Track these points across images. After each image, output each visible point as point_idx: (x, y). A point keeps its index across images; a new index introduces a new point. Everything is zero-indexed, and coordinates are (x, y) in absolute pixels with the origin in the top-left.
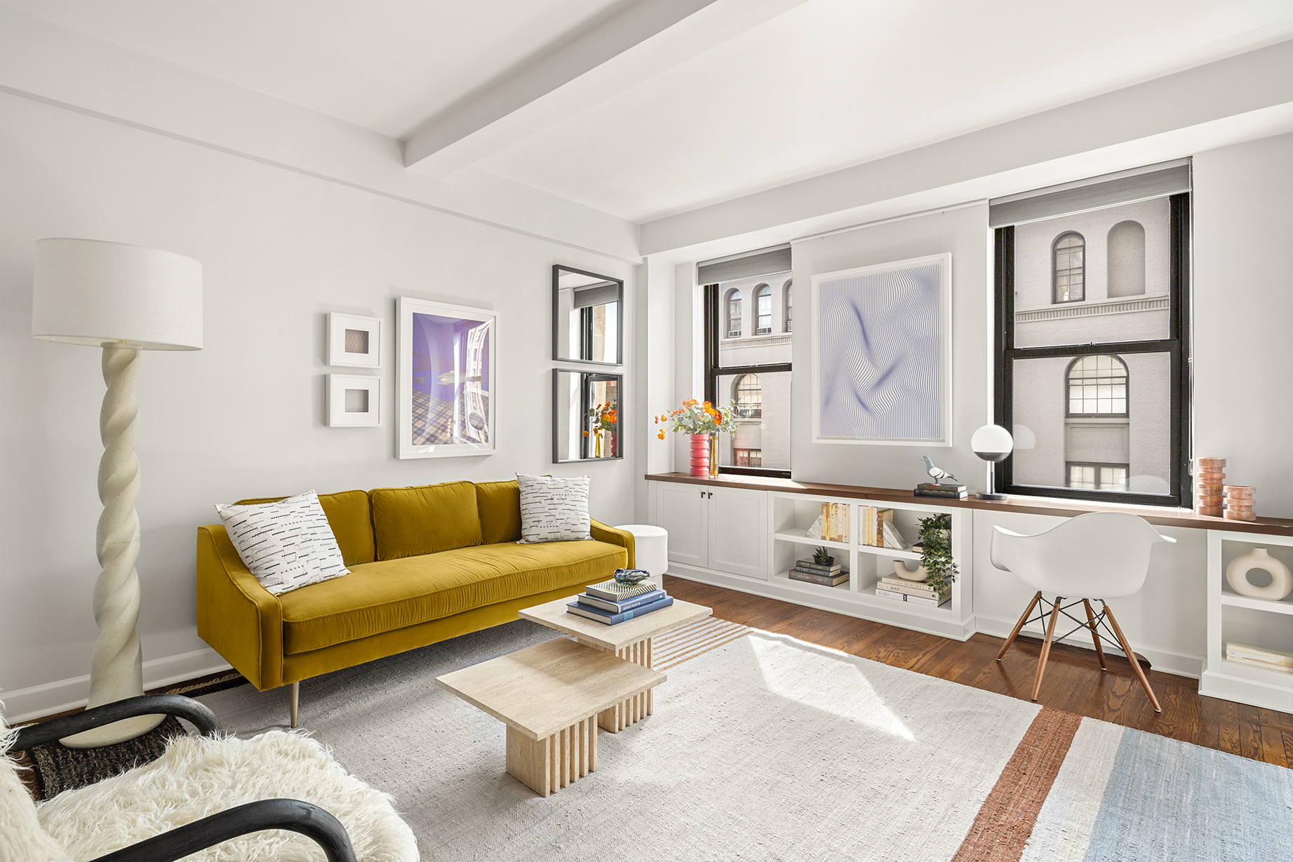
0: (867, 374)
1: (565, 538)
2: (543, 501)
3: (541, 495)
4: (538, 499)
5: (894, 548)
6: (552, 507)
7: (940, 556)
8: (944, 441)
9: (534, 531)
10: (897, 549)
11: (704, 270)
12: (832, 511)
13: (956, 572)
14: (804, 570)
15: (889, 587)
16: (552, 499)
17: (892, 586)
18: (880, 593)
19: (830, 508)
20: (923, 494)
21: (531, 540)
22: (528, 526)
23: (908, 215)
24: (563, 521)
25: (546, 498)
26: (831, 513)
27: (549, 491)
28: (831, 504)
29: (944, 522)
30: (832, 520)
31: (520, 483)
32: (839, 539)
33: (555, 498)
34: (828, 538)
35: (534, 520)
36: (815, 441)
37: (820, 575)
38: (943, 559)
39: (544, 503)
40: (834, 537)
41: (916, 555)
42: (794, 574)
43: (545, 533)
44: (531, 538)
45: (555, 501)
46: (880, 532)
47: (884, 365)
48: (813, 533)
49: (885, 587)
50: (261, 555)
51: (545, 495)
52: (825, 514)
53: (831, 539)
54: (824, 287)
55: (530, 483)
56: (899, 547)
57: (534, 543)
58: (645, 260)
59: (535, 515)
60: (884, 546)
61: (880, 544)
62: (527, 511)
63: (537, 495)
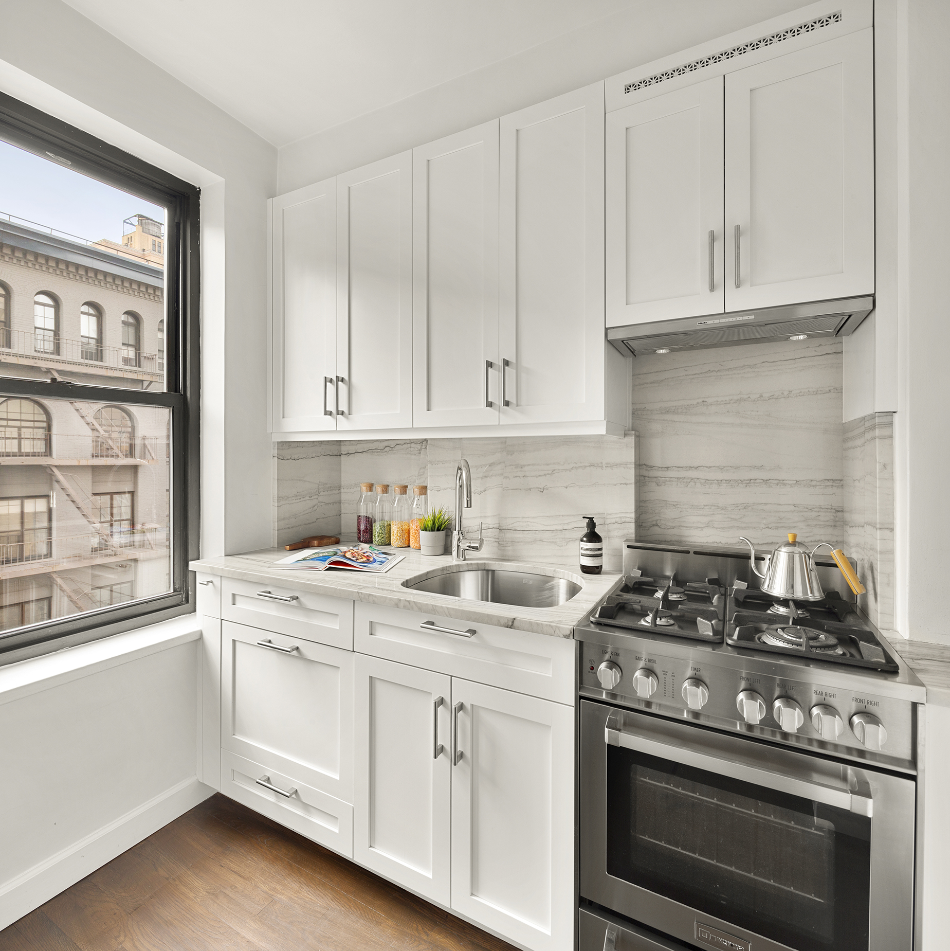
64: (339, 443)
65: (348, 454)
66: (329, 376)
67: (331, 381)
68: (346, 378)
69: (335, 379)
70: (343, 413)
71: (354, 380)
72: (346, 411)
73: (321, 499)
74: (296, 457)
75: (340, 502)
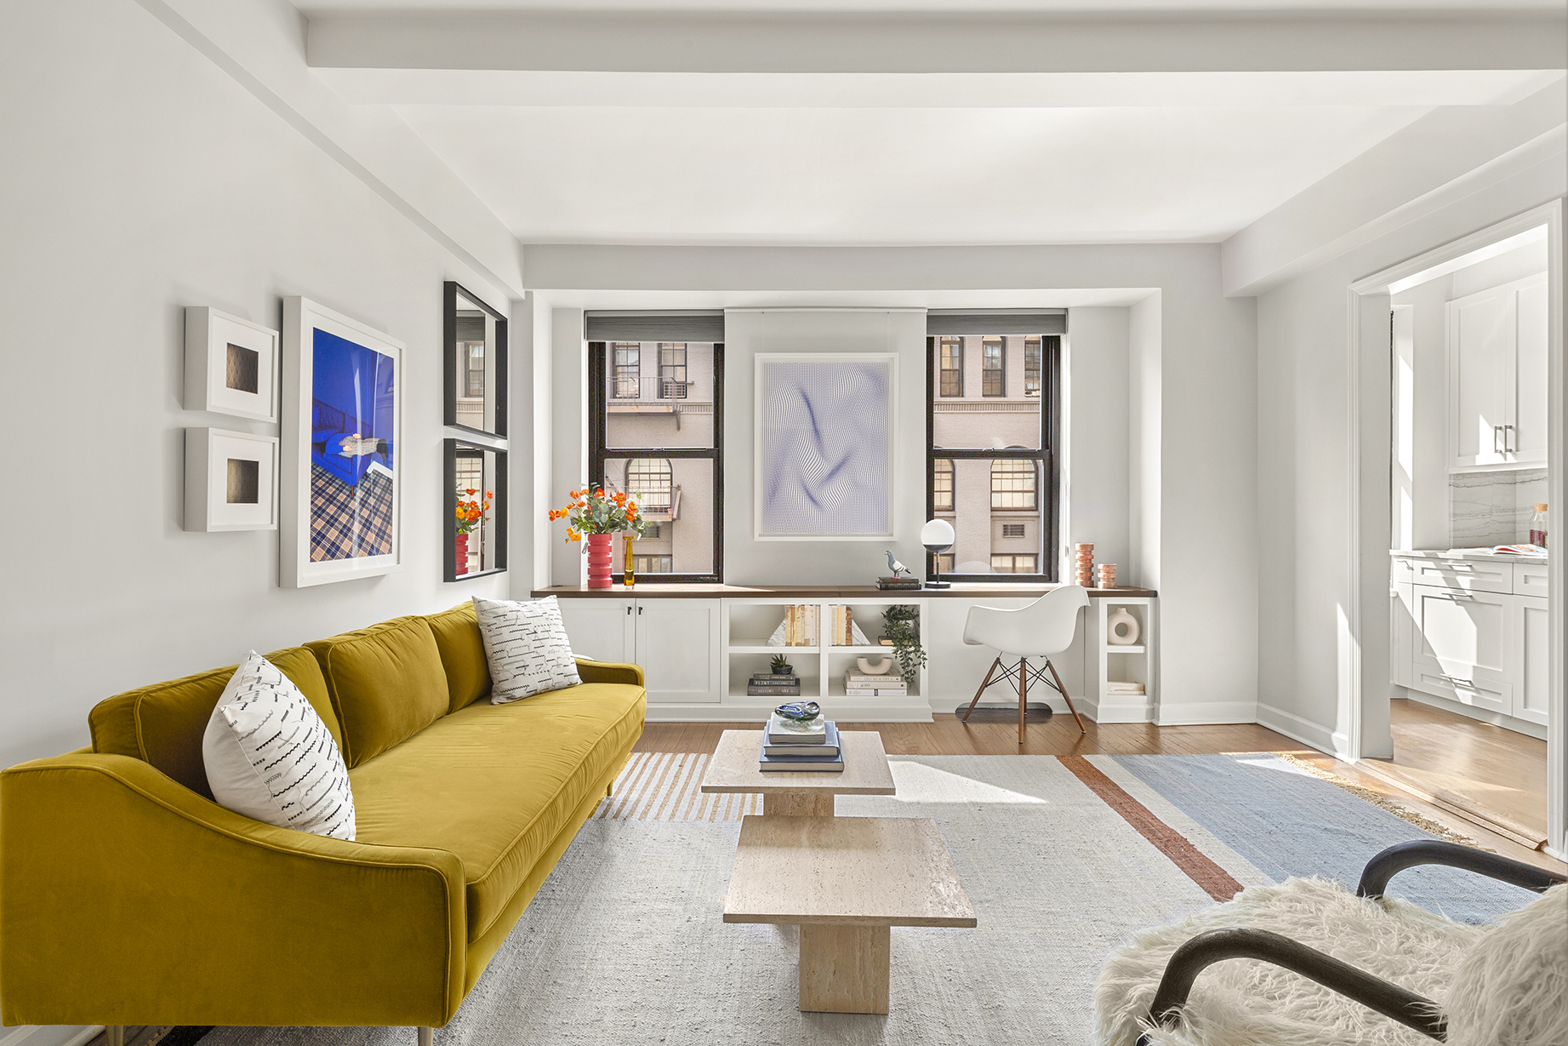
0: (814, 466)
1: (557, 686)
2: (525, 637)
3: (521, 627)
4: (518, 636)
5: (863, 645)
6: (538, 643)
7: (910, 647)
8: (892, 535)
9: (521, 681)
10: (865, 645)
11: (594, 322)
12: (798, 614)
13: (925, 659)
14: (765, 683)
15: (860, 684)
16: (535, 632)
17: (862, 683)
18: (851, 693)
19: (796, 610)
20: (888, 587)
21: (517, 696)
22: (509, 675)
23: (855, 308)
24: (554, 663)
25: (527, 632)
26: (796, 617)
27: (528, 621)
28: (796, 606)
29: (913, 614)
30: (798, 624)
31: (482, 611)
32: (806, 643)
33: (539, 630)
34: (793, 644)
35: (518, 665)
36: (757, 538)
37: (784, 685)
38: (913, 649)
39: (528, 640)
40: (800, 641)
41: (887, 649)
42: (753, 689)
43: (534, 683)
44: (519, 693)
45: (540, 635)
46: (849, 631)
47: (835, 457)
48: (776, 640)
49: (855, 685)
50: (315, 795)
51: (525, 627)
52: (789, 618)
53: (797, 645)
54: (769, 368)
55: (500, 612)
56: (868, 642)
57: (522, 699)
58: (529, 295)
59: (518, 658)
60: (853, 643)
61: (849, 643)
62: (505, 654)
63: (516, 628)
64: (1515, 472)
65: (1523, 482)
66: (1499, 425)
67: (1501, 428)
68: (1514, 426)
69: (1504, 427)
70: (1511, 451)
71: (1521, 427)
72: (1514, 449)
73: (1492, 518)
74: (1469, 485)
75: (1515, 522)
